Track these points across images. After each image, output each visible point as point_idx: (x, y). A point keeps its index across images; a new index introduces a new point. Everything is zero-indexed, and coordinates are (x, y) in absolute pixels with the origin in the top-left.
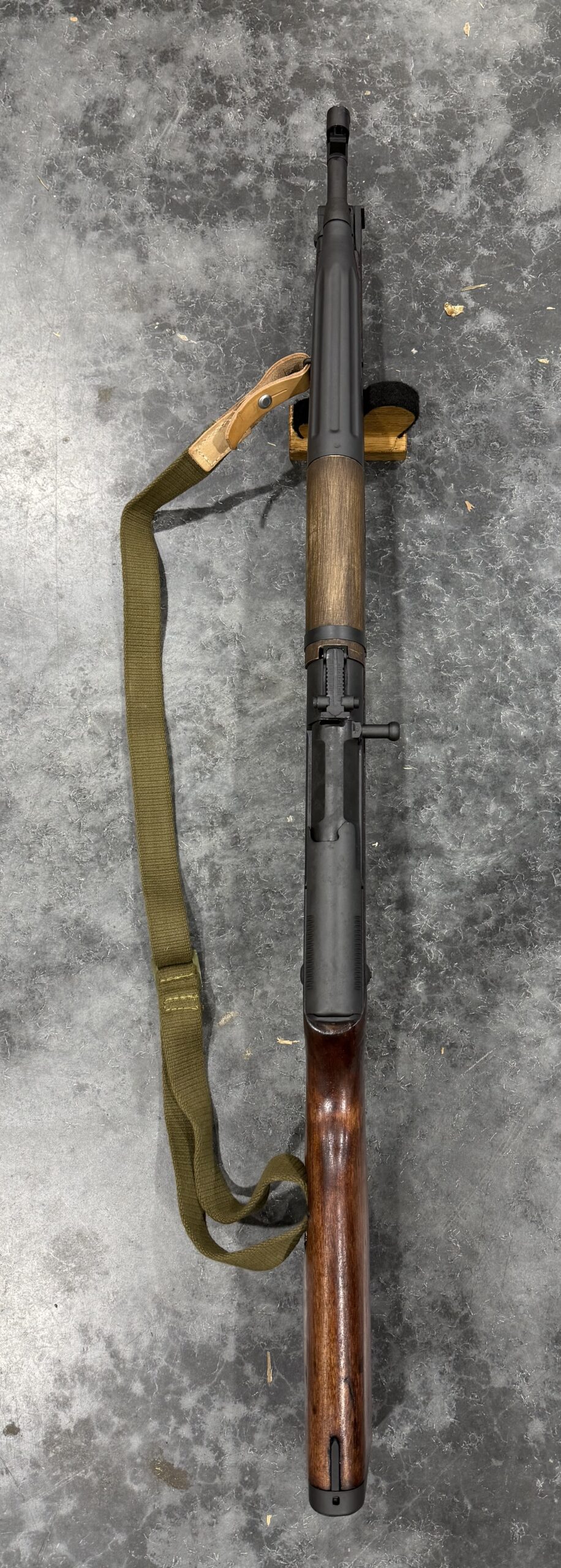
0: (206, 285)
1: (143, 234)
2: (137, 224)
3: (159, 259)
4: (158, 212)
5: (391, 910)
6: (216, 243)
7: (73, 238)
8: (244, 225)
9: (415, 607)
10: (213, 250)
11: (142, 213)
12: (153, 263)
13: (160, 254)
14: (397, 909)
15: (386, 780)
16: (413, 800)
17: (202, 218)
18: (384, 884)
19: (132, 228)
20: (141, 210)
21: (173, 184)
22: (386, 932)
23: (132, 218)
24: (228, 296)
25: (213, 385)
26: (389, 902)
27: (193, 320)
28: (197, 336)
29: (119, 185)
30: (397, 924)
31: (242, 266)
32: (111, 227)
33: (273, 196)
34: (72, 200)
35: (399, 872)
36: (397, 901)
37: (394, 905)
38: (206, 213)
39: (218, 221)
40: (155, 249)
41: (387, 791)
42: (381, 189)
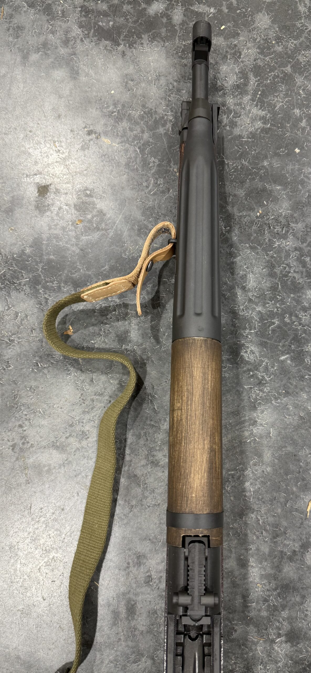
0: (126, 97)
1: (75, 54)
2: (70, 47)
3: (87, 75)
4: (87, 36)
5: (281, 642)
6: (135, 61)
7: (19, 59)
8: (157, 46)
9: (299, 371)
10: (132, 67)
11: (74, 37)
12: (83, 79)
13: (89, 71)
14: (286, 642)
15: (276, 525)
16: (300, 543)
17: (123, 40)
18: (275, 620)
19: (66, 50)
20: (74, 34)
21: (99, 13)
22: (277, 662)
23: (66, 42)
24: (144, 106)
25: (131, 182)
26: (279, 635)
27: (115, 126)
28: (118, 140)
29: (56, 15)
30: (286, 655)
31: (155, 80)
32: (49, 49)
33: (180, 21)
34: (18, 27)
35: (288, 608)
36: (286, 635)
37: (283, 638)
38: (125, 36)
39: (135, 43)
40: (84, 68)
41: (277, 536)
42: (268, 14)
